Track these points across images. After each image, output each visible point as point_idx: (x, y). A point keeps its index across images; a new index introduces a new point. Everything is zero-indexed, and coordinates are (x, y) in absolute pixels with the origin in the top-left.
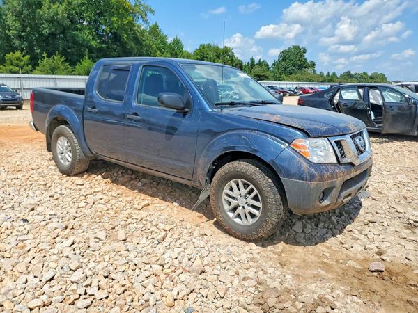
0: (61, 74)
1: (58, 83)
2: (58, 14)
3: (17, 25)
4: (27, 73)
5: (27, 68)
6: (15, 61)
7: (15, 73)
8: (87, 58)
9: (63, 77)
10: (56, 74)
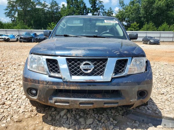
0: (150, 31)
1: (148, 34)
2: (161, 5)
3: (143, 12)
4: (137, 30)
5: (137, 29)
6: (133, 26)
7: (132, 30)
8: (165, 23)
9: (150, 32)
10: (148, 31)
